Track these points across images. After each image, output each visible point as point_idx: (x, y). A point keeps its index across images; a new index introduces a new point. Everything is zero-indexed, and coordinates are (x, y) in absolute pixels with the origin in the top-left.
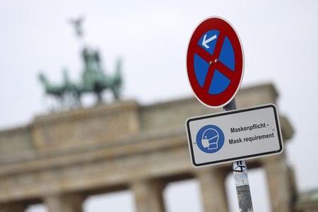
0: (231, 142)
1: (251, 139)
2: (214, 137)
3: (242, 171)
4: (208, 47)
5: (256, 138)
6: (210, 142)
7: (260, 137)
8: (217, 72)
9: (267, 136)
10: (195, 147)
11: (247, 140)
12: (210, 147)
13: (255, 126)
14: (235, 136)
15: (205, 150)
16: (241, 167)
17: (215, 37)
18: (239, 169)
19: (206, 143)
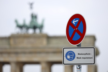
0: (77, 58)
1: (84, 58)
2: (72, 55)
3: (79, 69)
4: (74, 24)
5: (86, 58)
6: (70, 57)
7: (88, 58)
8: (76, 33)
9: (90, 58)
10: (65, 58)
11: (83, 58)
12: (70, 58)
13: (86, 54)
14: (79, 56)
15: (68, 59)
16: (80, 67)
17: (78, 21)
18: (79, 68)
19: (69, 57)
